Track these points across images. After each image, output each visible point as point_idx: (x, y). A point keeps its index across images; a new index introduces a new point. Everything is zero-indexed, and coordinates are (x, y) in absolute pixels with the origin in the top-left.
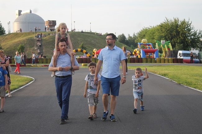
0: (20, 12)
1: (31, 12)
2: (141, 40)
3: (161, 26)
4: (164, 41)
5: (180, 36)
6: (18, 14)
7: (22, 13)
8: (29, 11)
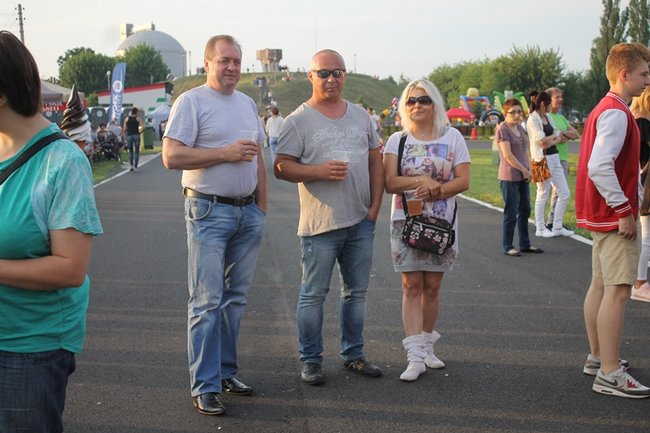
0: (129, 27)
1: (153, 27)
2: (466, 90)
3: (503, 61)
4: (511, 92)
5: (543, 83)
6: (125, 32)
7: (134, 30)
8: (150, 27)
